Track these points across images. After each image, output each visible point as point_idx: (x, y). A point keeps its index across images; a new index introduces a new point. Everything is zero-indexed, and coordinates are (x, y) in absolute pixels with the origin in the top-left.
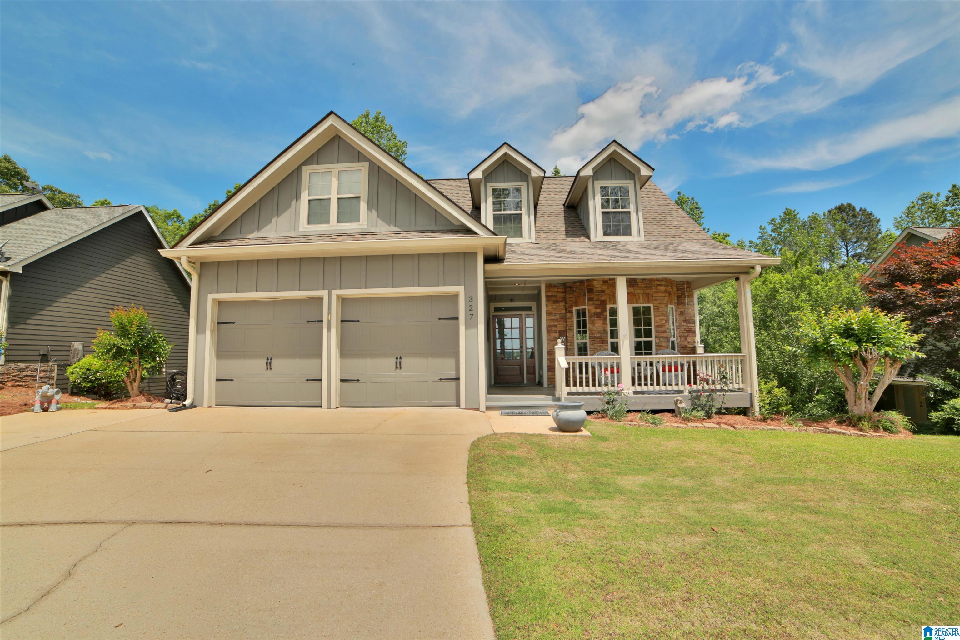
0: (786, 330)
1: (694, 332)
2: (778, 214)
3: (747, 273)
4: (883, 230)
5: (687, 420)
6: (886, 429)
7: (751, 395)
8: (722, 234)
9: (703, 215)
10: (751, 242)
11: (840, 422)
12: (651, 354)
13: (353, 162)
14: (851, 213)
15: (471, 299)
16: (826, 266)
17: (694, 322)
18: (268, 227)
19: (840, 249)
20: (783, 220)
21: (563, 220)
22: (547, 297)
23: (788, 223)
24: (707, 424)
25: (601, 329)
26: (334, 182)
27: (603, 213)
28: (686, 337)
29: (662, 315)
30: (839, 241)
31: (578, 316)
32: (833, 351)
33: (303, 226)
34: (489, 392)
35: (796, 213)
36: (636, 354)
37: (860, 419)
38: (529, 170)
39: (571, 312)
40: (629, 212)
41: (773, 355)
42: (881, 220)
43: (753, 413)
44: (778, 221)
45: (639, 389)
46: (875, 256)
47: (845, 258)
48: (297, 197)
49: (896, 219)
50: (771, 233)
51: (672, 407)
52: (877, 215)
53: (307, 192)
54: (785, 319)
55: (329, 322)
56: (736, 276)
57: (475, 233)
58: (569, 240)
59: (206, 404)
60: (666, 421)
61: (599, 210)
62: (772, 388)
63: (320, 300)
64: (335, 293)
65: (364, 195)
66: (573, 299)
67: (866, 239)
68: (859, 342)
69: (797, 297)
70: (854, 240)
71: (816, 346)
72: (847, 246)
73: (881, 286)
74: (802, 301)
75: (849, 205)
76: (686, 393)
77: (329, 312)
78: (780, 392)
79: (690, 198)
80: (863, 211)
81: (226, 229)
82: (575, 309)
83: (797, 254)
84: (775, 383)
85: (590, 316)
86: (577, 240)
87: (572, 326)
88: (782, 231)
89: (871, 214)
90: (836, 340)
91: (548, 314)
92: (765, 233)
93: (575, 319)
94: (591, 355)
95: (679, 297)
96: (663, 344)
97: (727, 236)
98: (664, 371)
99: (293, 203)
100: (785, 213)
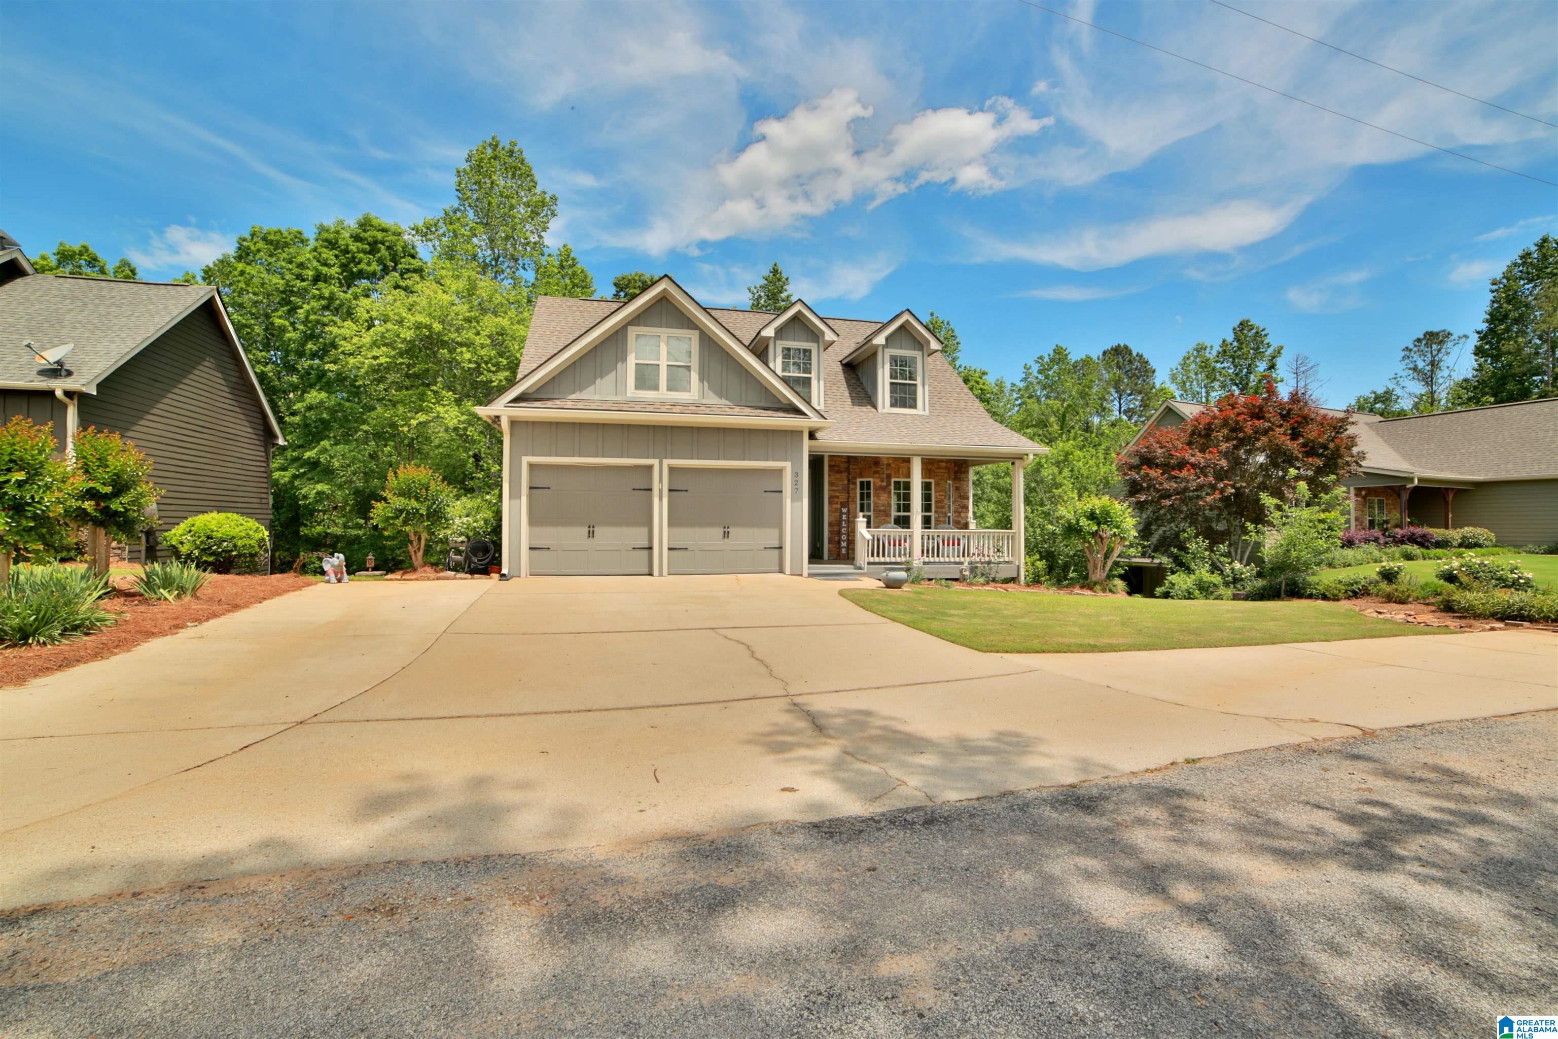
0: (1048, 507)
1: (967, 508)
2: (1047, 352)
3: (1021, 459)
4: (1158, 386)
5: (971, 584)
6: (1111, 591)
7: (1018, 567)
8: (978, 370)
9: (960, 347)
10: (1013, 385)
11: (1082, 587)
12: (929, 528)
13: (682, 328)
14: (1127, 358)
15: (797, 475)
16: (1096, 420)
17: (968, 498)
18: (592, 388)
19: (1113, 401)
20: (1052, 360)
21: (844, 381)
22: (830, 466)
23: (1057, 364)
24: (987, 588)
25: (886, 503)
26: (663, 348)
27: (891, 383)
28: (960, 513)
29: (942, 490)
30: (1112, 391)
31: (862, 488)
32: (1081, 530)
33: (631, 391)
34: (810, 562)
35: (1067, 352)
36: (926, 528)
37: (1095, 583)
38: (823, 333)
39: (855, 484)
40: (915, 385)
41: (1035, 532)
42: (1157, 371)
43: (1019, 582)
44: (1046, 359)
45: (927, 560)
46: (1148, 414)
47: (1117, 413)
48: (624, 359)
49: (1172, 370)
50: (1036, 375)
51: (957, 576)
52: (1153, 364)
53: (634, 355)
54: (1048, 495)
55: (661, 491)
56: (1012, 460)
57: (805, 414)
58: (857, 408)
59: (523, 574)
60: (956, 586)
61: (888, 380)
62: (1035, 561)
63: (650, 468)
64: (667, 462)
65: (695, 363)
66: (858, 471)
67: (1140, 393)
68: (1099, 524)
69: (1060, 473)
70: (1129, 392)
71: (1070, 526)
72: (1120, 399)
73: (1132, 467)
74: (1064, 478)
75: (1126, 347)
76: (966, 564)
77: (661, 481)
78: (1041, 565)
79: (945, 322)
80: (1140, 356)
81: (542, 386)
82: (858, 480)
83: (1065, 405)
84: (1037, 556)
85: (876, 489)
86: (864, 409)
87: (855, 497)
88: (1050, 373)
89: (1147, 362)
90: (1084, 522)
91: (831, 484)
92: (1030, 374)
93: (858, 491)
94: (875, 527)
95: (956, 472)
96: (942, 519)
97: (984, 373)
98: (944, 544)
99: (619, 365)
100: (1054, 350)
